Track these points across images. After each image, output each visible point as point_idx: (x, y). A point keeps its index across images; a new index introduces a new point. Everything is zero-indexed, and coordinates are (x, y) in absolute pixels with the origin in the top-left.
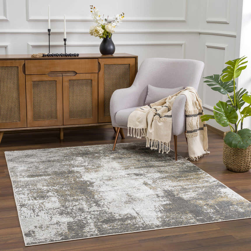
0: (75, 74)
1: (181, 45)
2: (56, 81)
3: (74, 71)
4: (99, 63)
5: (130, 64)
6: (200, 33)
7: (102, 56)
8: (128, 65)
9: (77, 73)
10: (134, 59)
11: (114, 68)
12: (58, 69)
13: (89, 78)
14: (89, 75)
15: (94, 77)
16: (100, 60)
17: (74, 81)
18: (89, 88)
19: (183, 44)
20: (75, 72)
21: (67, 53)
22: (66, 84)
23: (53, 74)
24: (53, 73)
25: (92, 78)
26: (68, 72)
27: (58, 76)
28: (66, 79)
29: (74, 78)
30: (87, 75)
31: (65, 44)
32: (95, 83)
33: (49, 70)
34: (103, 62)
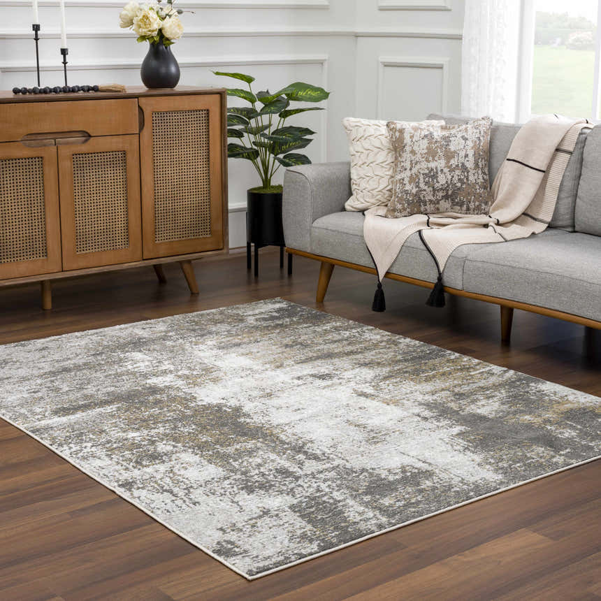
0: (84, 138)
1: (321, 63)
2: (41, 158)
3: (84, 132)
4: (140, 109)
5: (208, 110)
6: (357, 36)
7: (148, 91)
8: (204, 112)
9: (90, 136)
10: (217, 97)
11: (174, 121)
12: (46, 127)
13: (120, 147)
14: (120, 139)
15: (130, 144)
16: (143, 100)
17: (84, 156)
18: (119, 173)
19: (325, 60)
20: (87, 133)
21: (71, 86)
22: (66, 165)
23: (34, 140)
24: (34, 137)
25: (127, 147)
26: (70, 133)
27: (45, 146)
28: (65, 151)
29: (84, 148)
30: (115, 139)
31: (65, 63)
32: (132, 161)
33: (23, 131)
34: (150, 105)
